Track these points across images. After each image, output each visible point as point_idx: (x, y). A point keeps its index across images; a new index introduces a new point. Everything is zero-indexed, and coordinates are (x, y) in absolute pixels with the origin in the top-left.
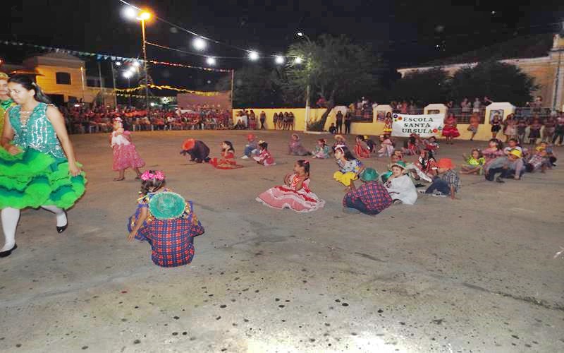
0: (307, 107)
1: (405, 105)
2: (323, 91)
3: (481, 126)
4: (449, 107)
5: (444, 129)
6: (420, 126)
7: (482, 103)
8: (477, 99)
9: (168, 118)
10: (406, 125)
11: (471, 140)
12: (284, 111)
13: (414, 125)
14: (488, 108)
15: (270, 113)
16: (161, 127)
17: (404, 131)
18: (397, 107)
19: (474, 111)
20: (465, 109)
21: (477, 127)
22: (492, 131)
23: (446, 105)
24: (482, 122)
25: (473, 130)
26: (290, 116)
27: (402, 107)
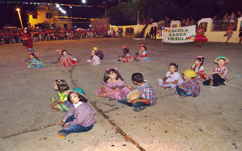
0: (138, 24)
1: (188, 20)
2: (144, 14)
3: (234, 32)
5: (196, 37)
6: (180, 35)
7: (236, 16)
10: (170, 35)
11: (226, 42)
12: (129, 27)
13: (175, 35)
14: (240, 20)
17: (169, 39)
18: (184, 21)
19: (231, 21)
20: (226, 21)
21: (232, 33)
22: (239, 36)
23: (212, 18)
24: (235, 29)
25: (228, 35)
26: (132, 29)
27: (186, 21)
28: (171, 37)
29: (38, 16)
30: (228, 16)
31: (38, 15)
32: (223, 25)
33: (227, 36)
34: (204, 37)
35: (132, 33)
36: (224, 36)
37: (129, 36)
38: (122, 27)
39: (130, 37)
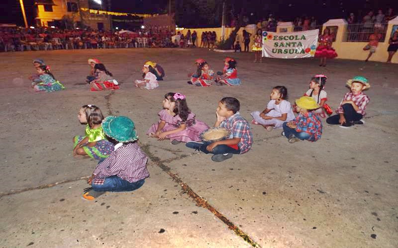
0: (222, 26)
4: (349, 23)
5: (318, 49)
6: (292, 45)
7: (386, 16)
8: (380, 12)
9: (103, 38)
10: (276, 45)
13: (285, 44)
14: (391, 23)
15: (200, 31)
16: (94, 46)
17: (275, 51)
18: (299, 24)
19: (376, 26)
21: (376, 46)
22: (388, 51)
23: (347, 20)
24: (382, 39)
25: (371, 49)
27: (303, 24)
29: (53, 7)
30: (372, 17)
31: (54, 5)
32: (364, 32)
33: (368, 49)
34: (332, 49)
37: (207, 46)
39: (209, 48)
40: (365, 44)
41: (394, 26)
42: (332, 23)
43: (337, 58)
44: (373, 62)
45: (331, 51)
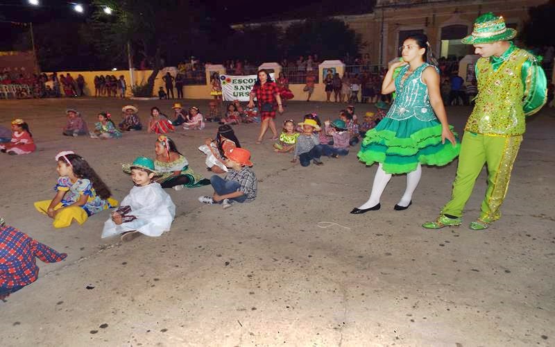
0: (130, 69)
1: (239, 65)
3: (316, 85)
4: (283, 66)
8: (309, 56)
10: (236, 88)
11: (308, 101)
13: (245, 87)
14: (321, 67)
18: (231, 66)
19: (308, 69)
20: (301, 68)
21: (313, 87)
22: (326, 90)
23: (280, 64)
24: (317, 81)
25: (309, 90)
26: (113, 80)
27: (235, 66)
28: (239, 91)
30: (303, 61)
32: (299, 74)
33: (307, 90)
35: (113, 88)
36: (305, 91)
37: (107, 95)
38: (82, 73)
39: (110, 96)
40: (303, 86)
41: (324, 69)
42: (266, 66)
43: (293, 99)
44: (315, 102)
45: (289, 93)
